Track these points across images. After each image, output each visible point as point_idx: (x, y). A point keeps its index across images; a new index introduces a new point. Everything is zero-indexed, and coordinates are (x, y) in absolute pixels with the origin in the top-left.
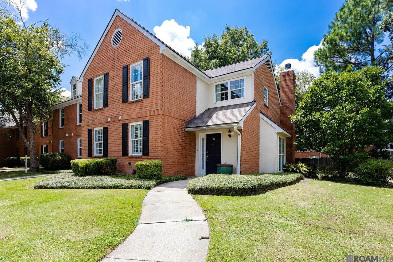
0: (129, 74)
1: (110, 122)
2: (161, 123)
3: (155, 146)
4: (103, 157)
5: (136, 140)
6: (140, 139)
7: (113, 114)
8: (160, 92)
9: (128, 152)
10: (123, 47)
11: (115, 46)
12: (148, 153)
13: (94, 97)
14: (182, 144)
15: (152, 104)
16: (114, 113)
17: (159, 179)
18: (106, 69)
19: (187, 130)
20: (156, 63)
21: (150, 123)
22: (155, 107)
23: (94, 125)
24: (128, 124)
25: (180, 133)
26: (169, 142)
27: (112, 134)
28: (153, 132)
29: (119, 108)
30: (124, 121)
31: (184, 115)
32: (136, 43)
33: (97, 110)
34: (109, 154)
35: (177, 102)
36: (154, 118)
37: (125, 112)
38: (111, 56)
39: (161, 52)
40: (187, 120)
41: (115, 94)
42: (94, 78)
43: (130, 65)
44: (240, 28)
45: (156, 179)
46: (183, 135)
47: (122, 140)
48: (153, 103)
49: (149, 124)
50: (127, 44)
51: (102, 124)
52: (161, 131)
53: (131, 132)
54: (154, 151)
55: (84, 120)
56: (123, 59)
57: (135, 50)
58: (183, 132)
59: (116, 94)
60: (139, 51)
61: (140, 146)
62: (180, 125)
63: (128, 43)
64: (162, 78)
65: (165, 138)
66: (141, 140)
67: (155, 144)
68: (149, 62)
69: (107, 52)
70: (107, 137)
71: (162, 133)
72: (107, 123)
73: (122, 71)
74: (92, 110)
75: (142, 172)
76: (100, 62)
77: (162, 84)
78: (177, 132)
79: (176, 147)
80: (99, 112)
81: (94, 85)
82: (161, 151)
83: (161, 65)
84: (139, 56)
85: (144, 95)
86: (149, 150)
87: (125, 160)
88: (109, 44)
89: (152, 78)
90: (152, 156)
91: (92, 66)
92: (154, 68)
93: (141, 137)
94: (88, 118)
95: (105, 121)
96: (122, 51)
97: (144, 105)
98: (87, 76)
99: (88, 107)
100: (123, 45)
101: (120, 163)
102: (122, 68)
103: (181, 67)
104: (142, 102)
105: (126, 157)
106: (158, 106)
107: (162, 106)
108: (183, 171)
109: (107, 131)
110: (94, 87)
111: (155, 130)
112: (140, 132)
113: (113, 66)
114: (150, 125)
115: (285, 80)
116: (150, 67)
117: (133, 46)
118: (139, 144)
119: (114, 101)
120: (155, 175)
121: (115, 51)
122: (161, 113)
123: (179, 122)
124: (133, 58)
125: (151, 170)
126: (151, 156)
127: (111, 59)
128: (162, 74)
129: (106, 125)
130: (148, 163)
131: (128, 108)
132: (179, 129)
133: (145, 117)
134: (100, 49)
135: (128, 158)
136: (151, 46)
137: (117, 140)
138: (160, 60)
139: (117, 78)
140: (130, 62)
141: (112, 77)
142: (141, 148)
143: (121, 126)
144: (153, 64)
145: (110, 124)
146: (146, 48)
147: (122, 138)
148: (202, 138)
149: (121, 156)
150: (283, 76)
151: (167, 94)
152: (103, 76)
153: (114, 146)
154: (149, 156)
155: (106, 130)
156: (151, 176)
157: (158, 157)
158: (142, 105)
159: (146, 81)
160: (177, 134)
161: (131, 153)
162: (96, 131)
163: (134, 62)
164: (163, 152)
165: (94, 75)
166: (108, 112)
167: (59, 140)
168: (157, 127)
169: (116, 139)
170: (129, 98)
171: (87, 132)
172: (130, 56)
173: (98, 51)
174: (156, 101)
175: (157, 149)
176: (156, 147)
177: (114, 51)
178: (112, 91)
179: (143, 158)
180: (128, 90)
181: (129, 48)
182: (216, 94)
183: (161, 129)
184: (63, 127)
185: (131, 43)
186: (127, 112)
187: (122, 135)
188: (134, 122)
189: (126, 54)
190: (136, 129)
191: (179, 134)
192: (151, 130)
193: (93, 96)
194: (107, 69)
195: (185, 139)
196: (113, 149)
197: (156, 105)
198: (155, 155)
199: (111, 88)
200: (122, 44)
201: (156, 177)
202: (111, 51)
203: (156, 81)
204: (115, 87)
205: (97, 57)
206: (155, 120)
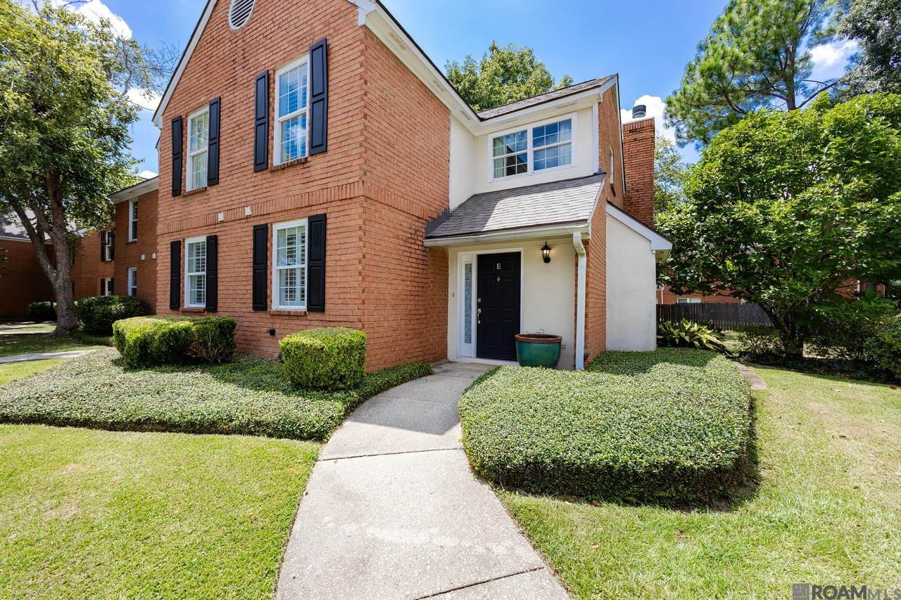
0: (271, 95)
1: (222, 222)
2: (361, 222)
3: (341, 285)
4: (206, 313)
5: (292, 270)
6: (301, 266)
7: (231, 201)
8: (358, 133)
9: (268, 300)
10: (258, 25)
11: (239, 27)
12: (324, 306)
13: (186, 163)
14: (417, 280)
15: (333, 168)
16: (234, 198)
17: (356, 386)
18: (214, 89)
19: (428, 243)
20: (345, 55)
21: (328, 221)
22: (343, 177)
23: (186, 231)
24: (269, 225)
25: (413, 251)
26: (383, 275)
27: (228, 254)
28: (338, 247)
29: (247, 186)
30: (259, 218)
31: (421, 204)
32: (290, 10)
33: (193, 193)
34: (219, 305)
35: (404, 167)
36: (340, 209)
37: (260, 196)
38: (227, 54)
39: (361, 21)
40: (430, 219)
41: (236, 150)
42: (187, 116)
43: (274, 71)
44: (518, 48)
45: (346, 390)
46: (420, 257)
47: (251, 269)
48: (339, 167)
49: (326, 224)
50: (266, 16)
51: (204, 228)
52: (361, 244)
53: (276, 248)
54: (340, 301)
55: (163, 219)
56: (257, 57)
57: (288, 30)
58: (420, 248)
59: (238, 152)
60: (299, 29)
61: (301, 285)
62: (411, 231)
63: (270, 13)
64: (365, 94)
65: (372, 263)
66: (303, 269)
67: (343, 279)
68: (327, 55)
69: (218, 47)
70: (217, 261)
71: (364, 250)
72: (217, 226)
73: (254, 89)
74: (180, 194)
75: (302, 368)
76: (201, 73)
77: (366, 111)
78: (403, 248)
79: (400, 287)
80: (198, 198)
81: (186, 133)
82: (361, 301)
83: (362, 58)
84: (299, 44)
85: (312, 147)
86: (327, 296)
87: (260, 323)
88: (222, 24)
89: (336, 97)
90: (334, 313)
91: (181, 87)
92: (340, 68)
93: (303, 260)
94: (172, 213)
95: (210, 221)
96: (254, 37)
97: (313, 173)
98: (171, 112)
99: (171, 188)
100: (258, 21)
101: (248, 329)
102: (254, 81)
103: (415, 79)
104: (308, 165)
105: (262, 314)
106: (351, 175)
107: (365, 174)
108: (419, 350)
109: (216, 245)
110: (186, 138)
111: (343, 241)
112: (301, 247)
113: (231, 80)
114: (329, 226)
115: (636, 140)
116: (331, 67)
117: (284, 18)
118: (298, 280)
119: (233, 168)
120: (342, 378)
121: (236, 39)
122: (361, 193)
123: (410, 221)
124: (283, 52)
125: (331, 365)
126: (331, 313)
127: (228, 61)
128: (366, 82)
129: (213, 231)
130: (319, 342)
131: (268, 185)
132: (410, 240)
133: (315, 208)
134: (200, 43)
135: (268, 316)
136: (332, 9)
137: (241, 270)
138: (358, 43)
139: (242, 108)
140: (274, 62)
141: (228, 106)
142: (303, 291)
143: (251, 233)
144: (340, 58)
145: (223, 229)
146: (318, 18)
147: (252, 264)
148: (466, 265)
149: (251, 310)
150: (630, 131)
151: (379, 141)
152: (207, 109)
153: (232, 283)
154: (327, 313)
155: (213, 242)
156: (331, 382)
157: (351, 318)
158: (307, 175)
159: (319, 106)
160: (405, 254)
161: (276, 304)
162: (191, 245)
163: (285, 60)
164: (366, 302)
165: (187, 108)
166: (219, 198)
167: (128, 268)
168: (349, 234)
169: (238, 265)
170: (272, 158)
171: (170, 249)
172: (276, 47)
173: (198, 48)
174: (347, 159)
175: (348, 296)
176: (345, 290)
177: (234, 41)
178: (230, 144)
179: (309, 318)
180: (270, 138)
181: (273, 25)
182: (495, 160)
183: (360, 240)
184: (136, 240)
185: (277, 14)
186: (267, 194)
187: (251, 255)
188: (285, 221)
189: (265, 43)
190: (291, 240)
191: (409, 255)
192: (332, 241)
193: (184, 158)
194: (217, 88)
195: (423, 267)
196: (231, 292)
197: (346, 170)
198: (341, 312)
199: (226, 137)
200: (255, 20)
201: (345, 383)
202: (228, 41)
203: (346, 104)
204: (237, 132)
205: (193, 63)
206: (342, 213)
